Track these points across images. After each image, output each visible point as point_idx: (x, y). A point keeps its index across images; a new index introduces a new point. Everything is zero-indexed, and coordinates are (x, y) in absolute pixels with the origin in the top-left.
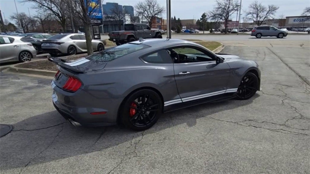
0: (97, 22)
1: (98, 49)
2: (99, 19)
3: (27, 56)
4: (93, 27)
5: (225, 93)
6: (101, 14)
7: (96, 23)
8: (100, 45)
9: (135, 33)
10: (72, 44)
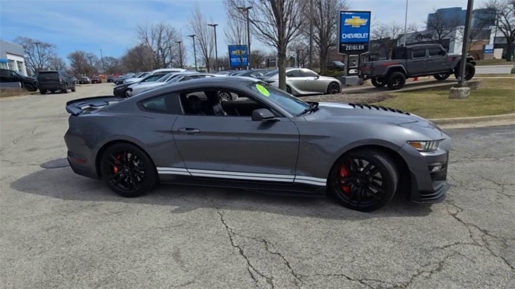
0: (358, 48)
1: (328, 91)
2: (361, 43)
4: (348, 57)
5: (293, 183)
6: (367, 34)
7: (356, 50)
8: (333, 85)
9: (406, 63)
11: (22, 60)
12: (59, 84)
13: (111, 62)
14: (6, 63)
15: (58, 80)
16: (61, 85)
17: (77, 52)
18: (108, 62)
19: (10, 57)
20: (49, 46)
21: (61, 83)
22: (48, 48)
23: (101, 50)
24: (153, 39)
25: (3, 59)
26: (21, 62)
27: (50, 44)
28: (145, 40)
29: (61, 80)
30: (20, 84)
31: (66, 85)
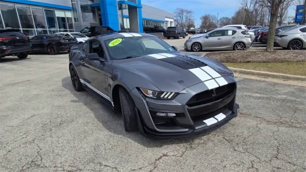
3: (241, 47)
10: (299, 37)
11: (172, 20)
12: (175, 34)
13: (225, 20)
14: (164, 23)
15: (175, 32)
16: (176, 35)
17: (206, 15)
18: (224, 20)
19: (167, 19)
20: (191, 12)
21: (176, 34)
22: (190, 14)
23: (218, 13)
24: (251, 3)
25: (164, 20)
26: (172, 22)
27: (191, 11)
28: (245, 5)
29: (176, 32)
30: (163, 33)
31: (179, 34)
